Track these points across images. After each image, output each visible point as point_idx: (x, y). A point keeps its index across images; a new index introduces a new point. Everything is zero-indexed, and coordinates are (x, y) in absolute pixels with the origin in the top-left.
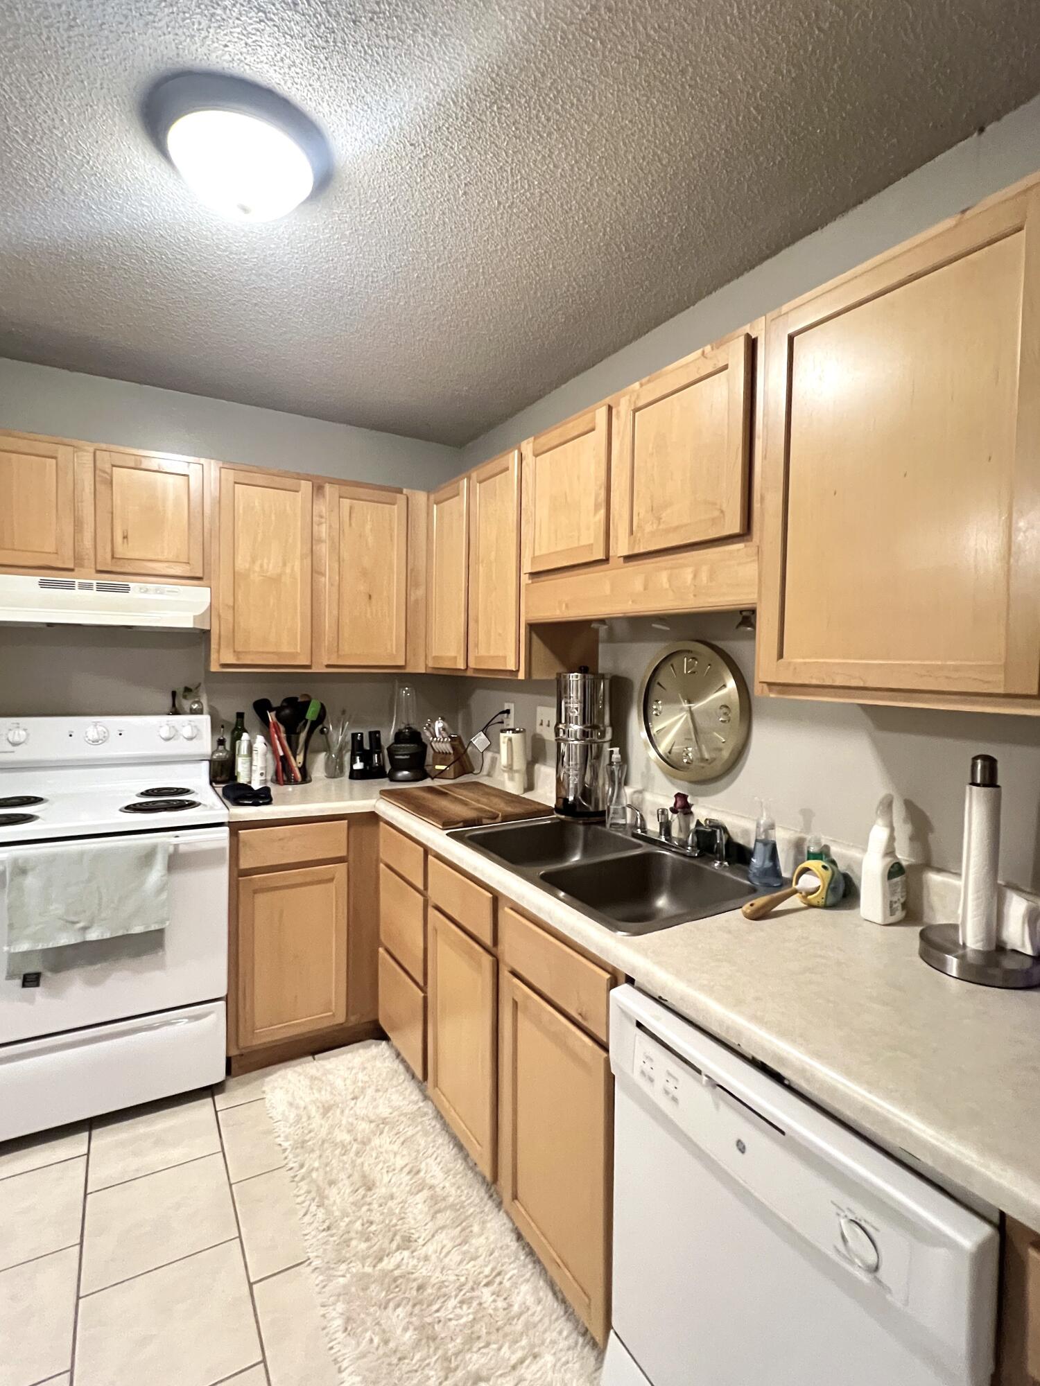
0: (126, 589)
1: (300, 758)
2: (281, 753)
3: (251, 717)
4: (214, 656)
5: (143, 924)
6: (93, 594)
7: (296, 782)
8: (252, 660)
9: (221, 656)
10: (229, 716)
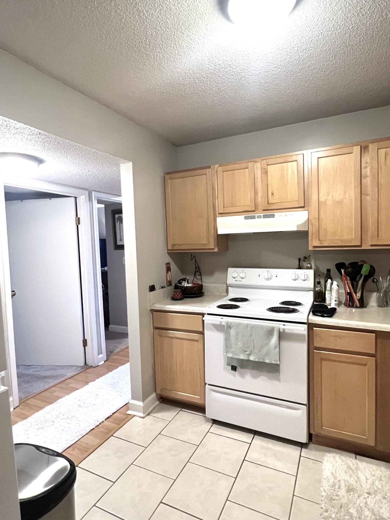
0: (273, 216)
1: (359, 295)
2: (349, 291)
3: (334, 271)
4: (310, 243)
5: (269, 360)
6: (262, 220)
7: (357, 307)
8: (328, 244)
9: (313, 242)
10: (324, 270)
